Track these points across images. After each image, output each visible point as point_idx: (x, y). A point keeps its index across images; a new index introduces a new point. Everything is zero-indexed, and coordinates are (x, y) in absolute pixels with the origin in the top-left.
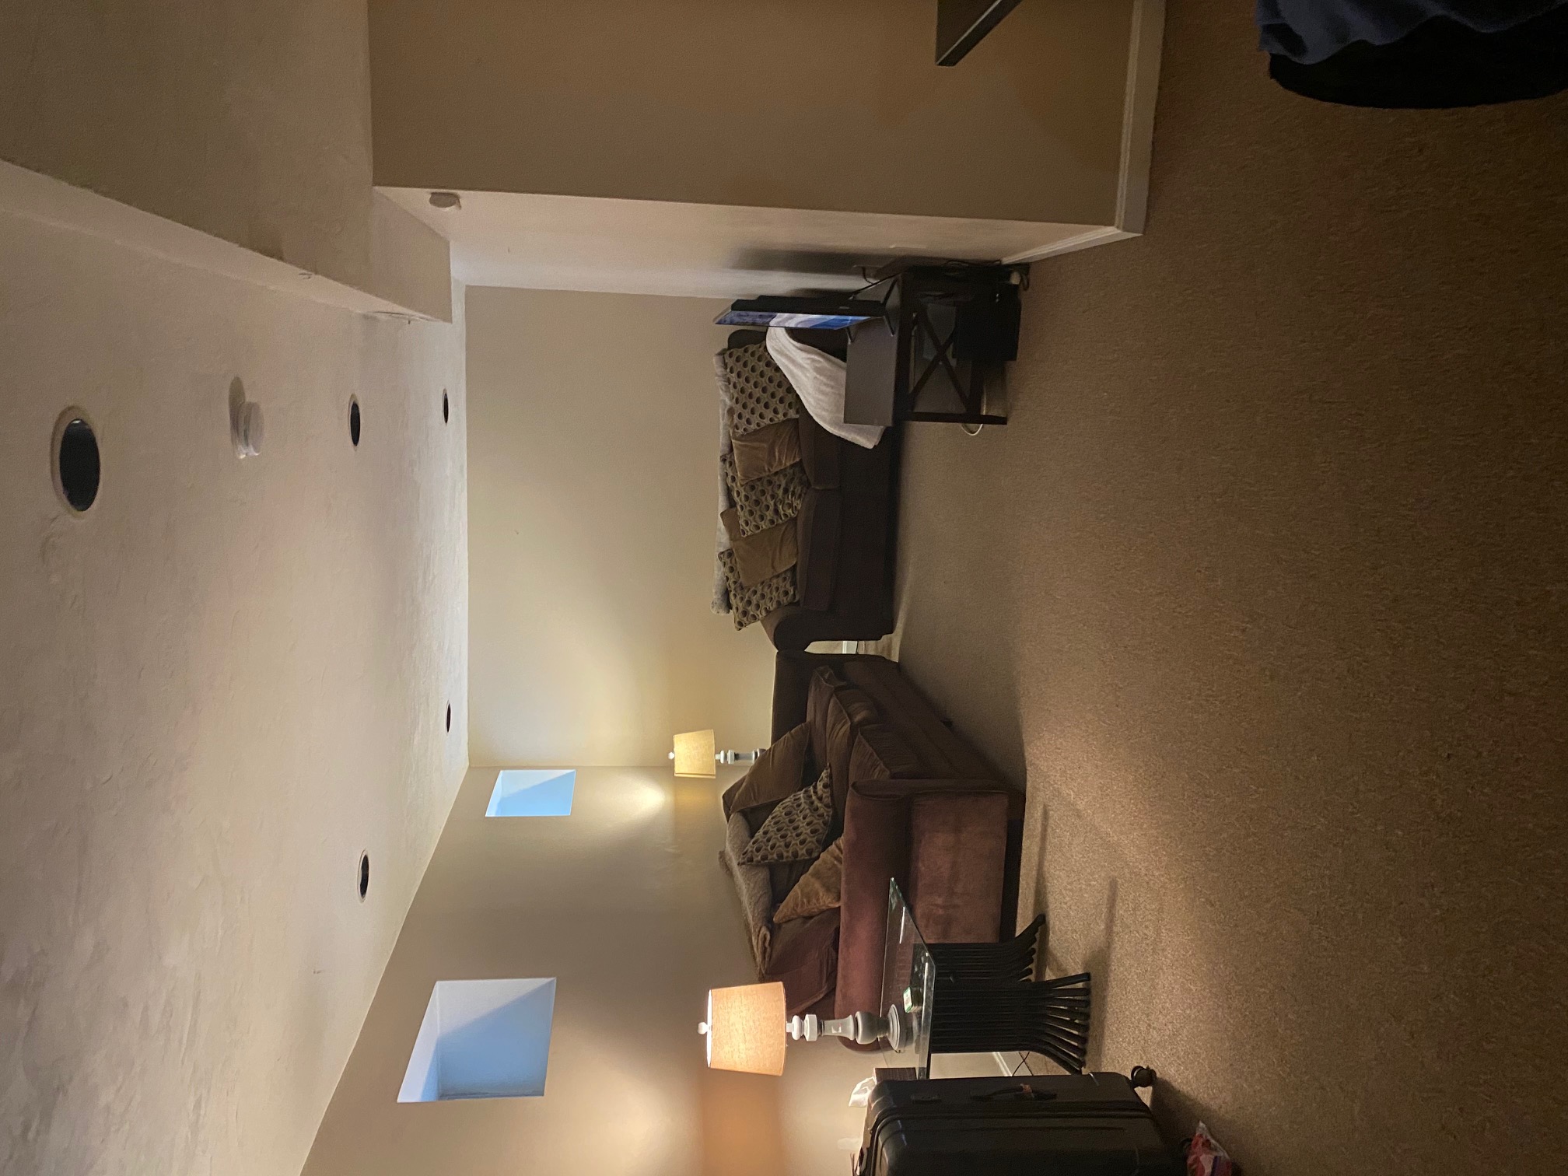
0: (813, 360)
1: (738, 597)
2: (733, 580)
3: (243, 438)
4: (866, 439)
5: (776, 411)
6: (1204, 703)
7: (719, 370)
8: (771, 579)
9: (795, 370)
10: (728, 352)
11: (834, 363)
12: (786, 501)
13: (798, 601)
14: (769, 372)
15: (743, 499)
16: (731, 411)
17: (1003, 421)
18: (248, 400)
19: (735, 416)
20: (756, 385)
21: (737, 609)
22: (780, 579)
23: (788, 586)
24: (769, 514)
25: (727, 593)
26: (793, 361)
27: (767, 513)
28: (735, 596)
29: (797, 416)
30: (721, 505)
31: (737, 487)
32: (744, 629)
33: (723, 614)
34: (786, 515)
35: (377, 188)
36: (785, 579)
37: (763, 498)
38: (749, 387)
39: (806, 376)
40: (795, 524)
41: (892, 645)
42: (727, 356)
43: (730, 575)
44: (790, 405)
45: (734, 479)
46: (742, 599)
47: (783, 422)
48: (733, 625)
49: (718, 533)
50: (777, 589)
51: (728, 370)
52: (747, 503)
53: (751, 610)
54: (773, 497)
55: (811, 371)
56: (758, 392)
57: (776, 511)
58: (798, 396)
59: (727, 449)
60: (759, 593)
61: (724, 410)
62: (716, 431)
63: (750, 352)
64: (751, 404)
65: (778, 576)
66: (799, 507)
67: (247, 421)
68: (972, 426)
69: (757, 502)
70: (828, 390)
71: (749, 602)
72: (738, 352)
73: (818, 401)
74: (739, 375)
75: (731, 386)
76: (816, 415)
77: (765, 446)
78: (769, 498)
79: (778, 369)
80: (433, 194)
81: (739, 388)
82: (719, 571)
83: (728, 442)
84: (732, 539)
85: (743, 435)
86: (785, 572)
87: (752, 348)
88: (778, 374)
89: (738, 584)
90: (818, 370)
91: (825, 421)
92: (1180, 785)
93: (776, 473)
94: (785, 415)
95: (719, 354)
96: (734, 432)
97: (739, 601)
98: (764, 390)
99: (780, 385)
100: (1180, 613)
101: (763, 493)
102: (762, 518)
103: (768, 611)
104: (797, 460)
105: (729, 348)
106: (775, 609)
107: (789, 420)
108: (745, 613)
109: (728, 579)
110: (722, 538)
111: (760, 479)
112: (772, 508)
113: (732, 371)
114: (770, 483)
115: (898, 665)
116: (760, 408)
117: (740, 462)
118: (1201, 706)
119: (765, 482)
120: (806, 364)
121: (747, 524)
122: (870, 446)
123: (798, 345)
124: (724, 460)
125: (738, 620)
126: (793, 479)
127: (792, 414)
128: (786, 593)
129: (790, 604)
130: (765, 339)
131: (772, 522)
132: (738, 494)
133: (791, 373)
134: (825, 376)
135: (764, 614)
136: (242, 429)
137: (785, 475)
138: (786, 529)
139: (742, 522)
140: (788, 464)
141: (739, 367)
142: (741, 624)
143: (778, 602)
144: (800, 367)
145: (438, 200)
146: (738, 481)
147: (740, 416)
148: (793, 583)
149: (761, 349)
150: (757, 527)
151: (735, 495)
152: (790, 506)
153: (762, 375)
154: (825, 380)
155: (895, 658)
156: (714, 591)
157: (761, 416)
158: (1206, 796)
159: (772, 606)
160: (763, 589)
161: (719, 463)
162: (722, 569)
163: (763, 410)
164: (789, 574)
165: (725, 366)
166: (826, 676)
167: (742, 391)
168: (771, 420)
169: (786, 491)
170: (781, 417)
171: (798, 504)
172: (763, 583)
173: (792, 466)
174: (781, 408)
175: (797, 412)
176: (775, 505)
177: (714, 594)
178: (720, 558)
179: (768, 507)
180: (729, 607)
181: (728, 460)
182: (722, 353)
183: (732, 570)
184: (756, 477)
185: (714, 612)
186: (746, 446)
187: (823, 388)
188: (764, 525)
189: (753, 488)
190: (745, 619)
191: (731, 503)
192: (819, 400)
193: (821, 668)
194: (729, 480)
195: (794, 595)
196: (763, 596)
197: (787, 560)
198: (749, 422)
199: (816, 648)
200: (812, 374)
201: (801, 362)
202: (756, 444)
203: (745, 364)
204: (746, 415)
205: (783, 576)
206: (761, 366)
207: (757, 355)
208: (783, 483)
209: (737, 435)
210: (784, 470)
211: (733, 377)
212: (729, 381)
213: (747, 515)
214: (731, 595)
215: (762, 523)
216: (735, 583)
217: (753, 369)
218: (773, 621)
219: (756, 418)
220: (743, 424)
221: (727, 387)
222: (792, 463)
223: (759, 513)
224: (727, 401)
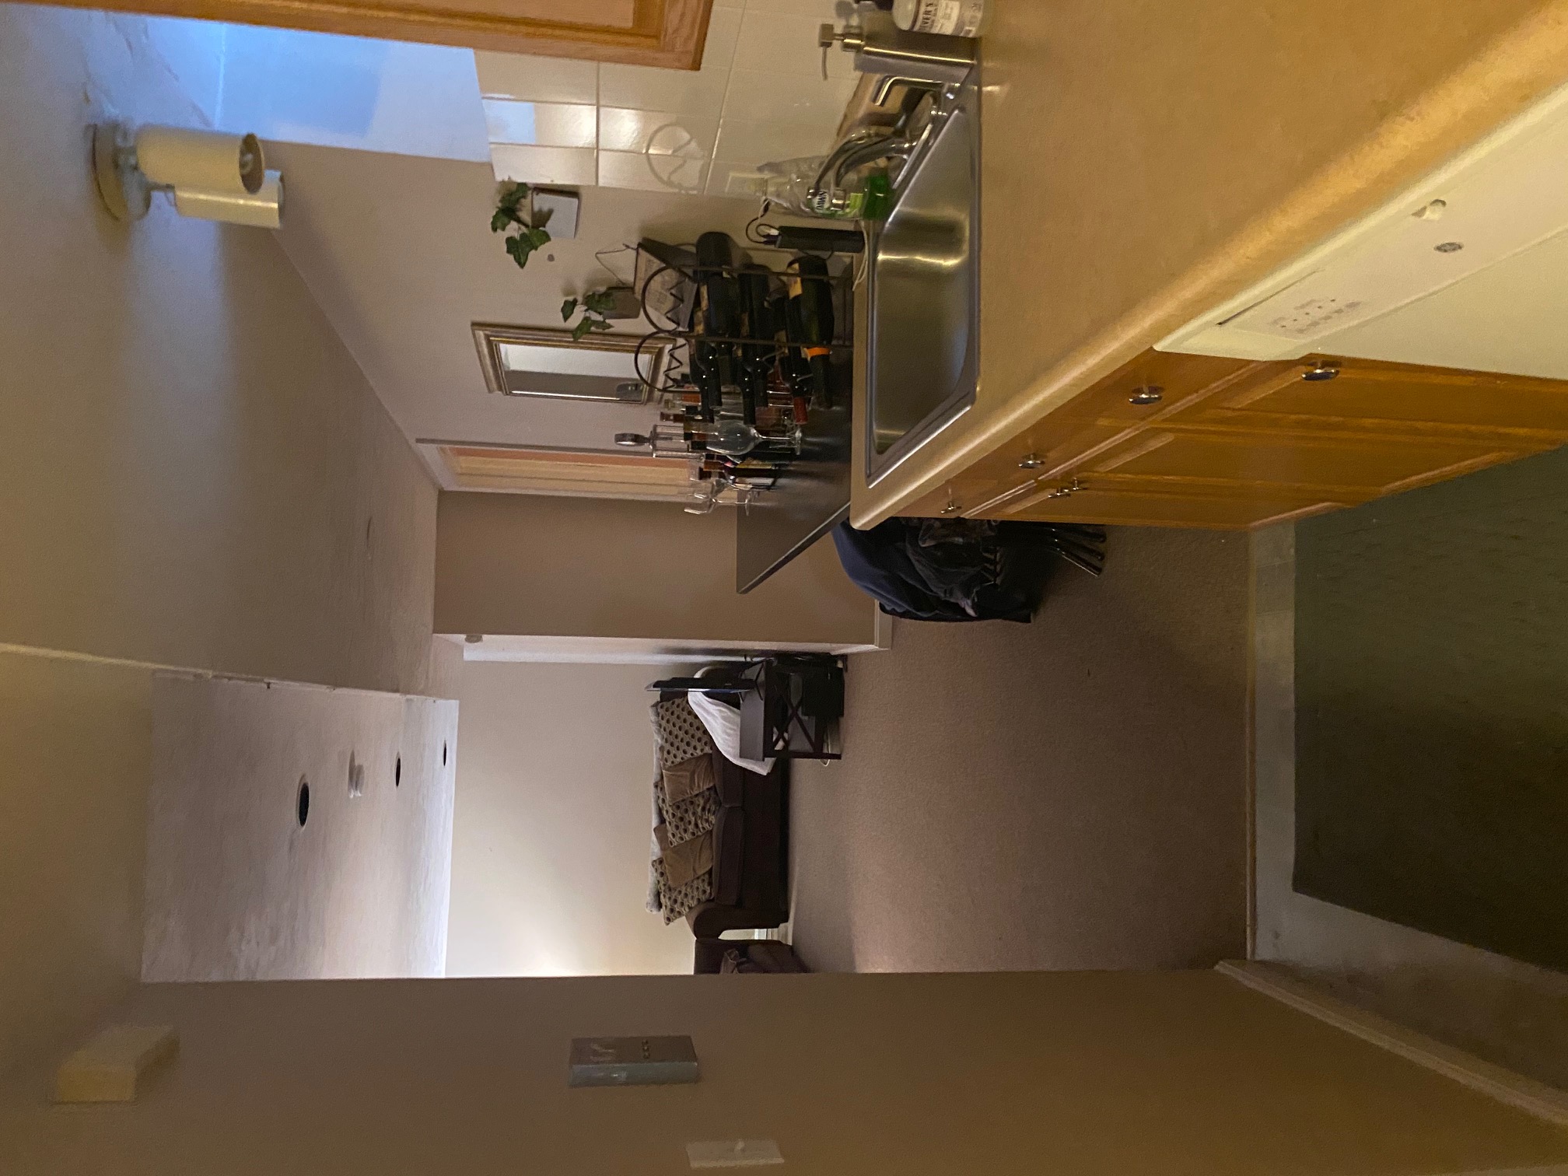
0: (720, 711)
1: (667, 896)
2: (663, 883)
3: (354, 784)
4: (762, 769)
5: (695, 748)
7: (653, 718)
8: (693, 881)
9: (709, 718)
10: (660, 704)
11: (734, 712)
12: (704, 817)
13: (713, 899)
14: (690, 719)
15: (670, 815)
16: (662, 748)
17: (838, 757)
19: (665, 753)
20: (680, 728)
21: (666, 906)
22: (700, 881)
23: (706, 886)
24: (691, 828)
25: (658, 894)
26: (708, 712)
27: (690, 827)
28: (664, 896)
29: (711, 752)
30: (655, 822)
31: (666, 807)
32: (671, 924)
33: (655, 912)
34: (704, 828)
36: (703, 880)
37: (686, 815)
38: (676, 731)
39: (716, 722)
40: (711, 835)
41: (784, 933)
42: (659, 707)
43: (661, 879)
44: (706, 744)
45: (663, 801)
46: (670, 898)
47: (701, 756)
48: (663, 921)
49: (652, 845)
50: (698, 888)
51: (660, 718)
52: (673, 820)
53: (677, 907)
54: (694, 814)
55: (719, 718)
56: (681, 734)
57: (696, 825)
58: (711, 737)
59: (659, 778)
60: (683, 893)
61: (656, 747)
62: (651, 764)
63: (676, 703)
64: (677, 743)
65: (698, 878)
66: (713, 822)
67: (357, 776)
68: (825, 760)
69: (682, 819)
70: (732, 732)
71: (675, 901)
72: (667, 704)
73: (724, 740)
74: (668, 721)
75: (662, 729)
76: (725, 751)
77: (688, 774)
78: (691, 815)
79: (696, 717)
81: (668, 730)
82: (652, 876)
83: (660, 772)
84: (663, 849)
85: (670, 767)
86: (704, 874)
87: (677, 701)
88: (697, 720)
89: (667, 887)
90: (724, 718)
91: (730, 755)
93: (697, 795)
94: (702, 750)
95: (653, 706)
96: (664, 764)
97: (667, 900)
98: (686, 733)
99: (698, 729)
101: (686, 811)
102: (685, 831)
103: (690, 908)
104: (711, 785)
105: (662, 701)
106: (696, 906)
107: (705, 754)
108: (672, 910)
109: (659, 882)
110: (655, 849)
111: (683, 801)
112: (693, 823)
113: (662, 719)
114: (692, 803)
115: (791, 948)
116: (683, 746)
117: (668, 786)
119: (688, 803)
120: (716, 713)
121: (674, 835)
122: (764, 773)
123: (710, 700)
124: (656, 786)
125: (666, 916)
126: (709, 799)
127: (707, 750)
128: (704, 892)
129: (708, 901)
130: (687, 695)
131: (693, 834)
132: (667, 812)
133: (706, 719)
134: (729, 722)
135: (687, 910)
137: (703, 797)
138: (704, 839)
139: (670, 835)
140: (705, 788)
141: (668, 715)
142: (669, 919)
143: (699, 899)
144: (713, 715)
146: (667, 801)
147: (669, 753)
148: (710, 884)
149: (685, 702)
150: (682, 838)
151: (665, 813)
152: (707, 821)
153: (685, 721)
154: (729, 725)
155: (790, 943)
156: (648, 893)
157: (685, 752)
159: (693, 903)
160: (686, 890)
161: (652, 789)
162: (655, 874)
163: (686, 748)
164: (707, 876)
165: (658, 714)
166: (734, 958)
167: (670, 733)
168: (692, 754)
169: (703, 809)
170: (699, 752)
171: (712, 818)
172: (686, 884)
173: (708, 789)
174: (699, 746)
175: (711, 749)
176: (695, 819)
177: (648, 896)
178: (653, 866)
179: (690, 823)
180: (660, 906)
181: (660, 786)
182: (655, 705)
183: (662, 874)
184: (681, 799)
185: (648, 911)
186: (673, 775)
187: (728, 731)
188: (687, 837)
189: (678, 807)
190: (672, 915)
191: (662, 821)
192: (726, 740)
193: (730, 951)
194: (660, 801)
195: (711, 893)
196: (686, 895)
197: (705, 863)
198: (675, 756)
199: (727, 935)
200: (720, 720)
201: (712, 711)
202: (679, 773)
203: (672, 713)
204: (673, 751)
205: (702, 878)
206: (685, 715)
207: (681, 707)
208: (702, 802)
209: (667, 767)
210: (703, 792)
211: (664, 723)
212: (660, 726)
213: (674, 829)
214: (662, 896)
215: (686, 835)
216: (665, 885)
217: (678, 717)
218: (694, 915)
219: (680, 754)
220: (671, 758)
221: (659, 731)
222: (708, 787)
223: (683, 827)
224: (659, 741)
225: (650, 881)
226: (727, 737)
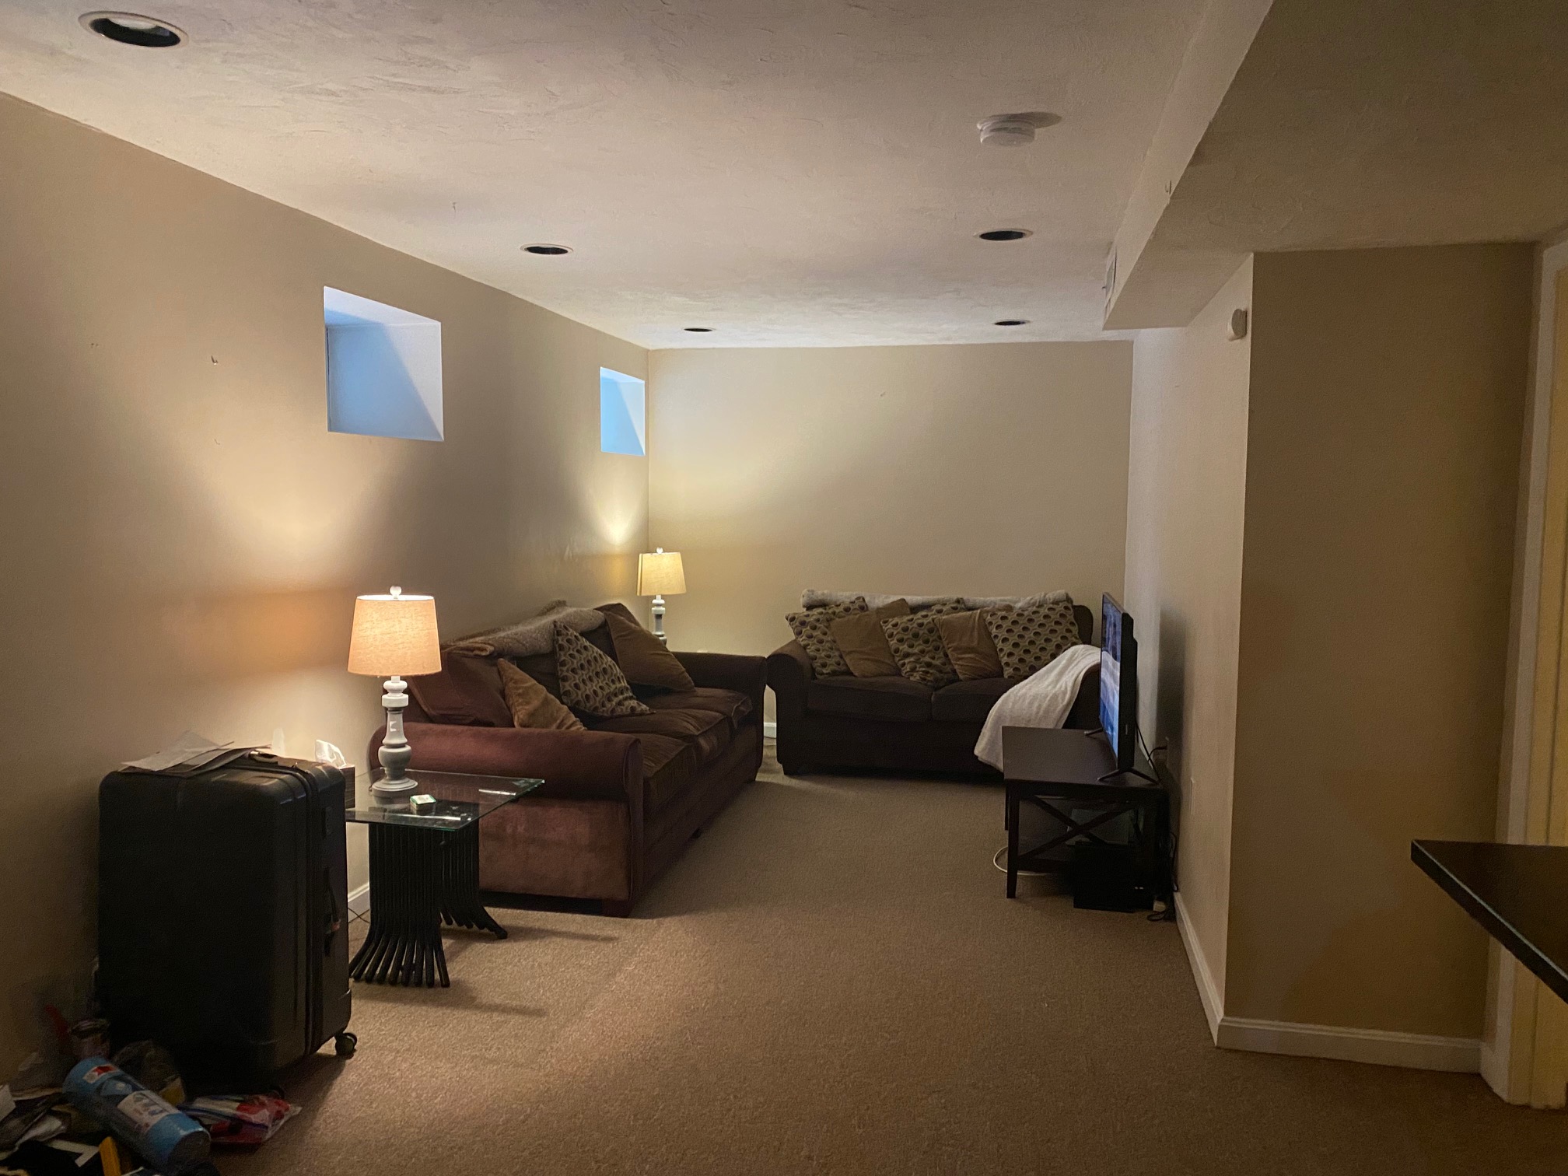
0: (1064, 693)
1: (820, 617)
2: (837, 611)
3: (998, 126)
4: (986, 746)
5: (1010, 654)
6: (731, 1113)
7: (1051, 597)
8: (838, 650)
9: (1053, 675)
10: (1070, 606)
11: (1062, 716)
12: (918, 666)
13: (817, 678)
14: (1051, 647)
15: (920, 621)
16: (1009, 608)
17: (1011, 893)
18: (1037, 131)
19: (1004, 613)
20: (1037, 634)
21: (808, 616)
22: (838, 659)
23: (832, 668)
24: (904, 648)
25: (823, 604)
26: (1061, 674)
27: (905, 646)
28: (821, 613)
29: (1006, 677)
30: (913, 599)
31: (932, 615)
32: (787, 623)
33: (802, 601)
34: (904, 664)
35: (1252, 255)
36: (839, 664)
37: (921, 642)
38: (1034, 627)
39: (1048, 686)
40: (895, 675)
41: (773, 774)
42: (1066, 604)
43: (841, 608)
44: (1016, 669)
45: (940, 611)
46: (818, 620)
47: (1000, 662)
48: (791, 612)
49: (884, 596)
50: (829, 656)
51: (1051, 606)
52: (915, 625)
53: (807, 630)
54: (922, 652)
56: (1030, 635)
57: (907, 655)
58: (1026, 677)
59: (970, 604)
60: (824, 638)
61: (1010, 601)
62: (988, 594)
63: (1071, 628)
64: (1018, 629)
65: (841, 657)
66: (912, 678)
67: (1013, 131)
69: (916, 636)
70: (1035, 709)
71: (814, 628)
72: (1070, 616)
73: (1023, 697)
74: (1046, 617)
75: (1035, 609)
76: (1009, 696)
77: (975, 644)
78: (921, 647)
79: (1054, 656)
80: (1246, 313)
81: (1033, 617)
82: (846, 597)
83: (978, 605)
84: (879, 610)
85: (984, 620)
86: (846, 664)
87: (1075, 629)
88: (1049, 657)
89: (832, 616)
90: (1055, 697)
91: (1002, 705)
92: (645, 1087)
93: (946, 655)
94: (1007, 664)
95: (1068, 597)
96: (988, 612)
97: (815, 617)
98: (1032, 643)
99: (1037, 658)
100: (824, 1086)
101: (927, 642)
102: (901, 641)
103: (805, 647)
104: (961, 677)
105: (1074, 607)
106: (807, 654)
107: (1002, 668)
108: (803, 623)
109: (838, 606)
110: (878, 600)
111: (940, 638)
112: (910, 650)
113: (1050, 609)
114: (937, 649)
115: (752, 780)
116: (1014, 638)
117: (958, 618)
118: (729, 1110)
119: (937, 644)
120: (1060, 686)
121: (895, 625)
122: (977, 752)
123: (1079, 678)
124: (958, 601)
125: (797, 616)
126: (941, 672)
127: (1008, 672)
128: (824, 665)
129: (813, 669)
130: (1084, 643)
131: (897, 651)
132: (926, 616)
133: (1054, 667)
134: (1049, 705)
135: (802, 643)
136: (1011, 126)
137: (944, 664)
138: (890, 665)
139: (896, 620)
140: (956, 667)
141: (1055, 616)
142: (792, 620)
143: (815, 658)
144: (1057, 681)
145: (1239, 318)
146: (939, 616)
147: (1004, 618)
148: (834, 673)
149: (1074, 640)
150: (891, 635)
151: (924, 613)
152: (913, 670)
153: (1048, 640)
154: (1044, 706)
155: (759, 778)
156: (826, 592)
157: (1005, 640)
158: (635, 1116)
159: (811, 651)
160: (828, 641)
161: (955, 597)
162: (847, 601)
163: (1011, 642)
164: (843, 668)
165: (1056, 602)
166: (742, 708)
167: (1030, 620)
168: (1001, 650)
169: (929, 665)
170: (1005, 659)
171: (916, 677)
172: (835, 642)
173: (954, 671)
174: (1014, 659)
175: (1010, 677)
176: (914, 654)
177: (822, 592)
178: (858, 598)
179: (911, 646)
180: (809, 607)
181: (959, 606)
182: (1068, 599)
183: (847, 610)
184: (942, 635)
185: (804, 592)
186: (973, 624)
187: (1036, 704)
188: (893, 642)
189: (931, 631)
190: (797, 624)
191: (915, 609)
192: (1024, 700)
194: (938, 607)
195: (822, 674)
196: (821, 642)
197: (859, 667)
199: (770, 696)
200: (1052, 691)
201: (1064, 679)
202: (976, 634)
203: (1057, 623)
204: (1006, 624)
205: (842, 662)
206: (1056, 639)
207: (1068, 635)
208: (937, 662)
209: (985, 615)
210: (950, 663)
211: (1044, 611)
212: (1040, 606)
213: (903, 625)
214: (821, 610)
215: (895, 641)
216: (834, 613)
217: (1053, 631)
218: (796, 654)
219: (1003, 634)
220: (997, 621)
221: (1033, 605)
222: (958, 671)
223: (905, 637)
224: (1019, 605)
225: (839, 594)
226: (1027, 701)
